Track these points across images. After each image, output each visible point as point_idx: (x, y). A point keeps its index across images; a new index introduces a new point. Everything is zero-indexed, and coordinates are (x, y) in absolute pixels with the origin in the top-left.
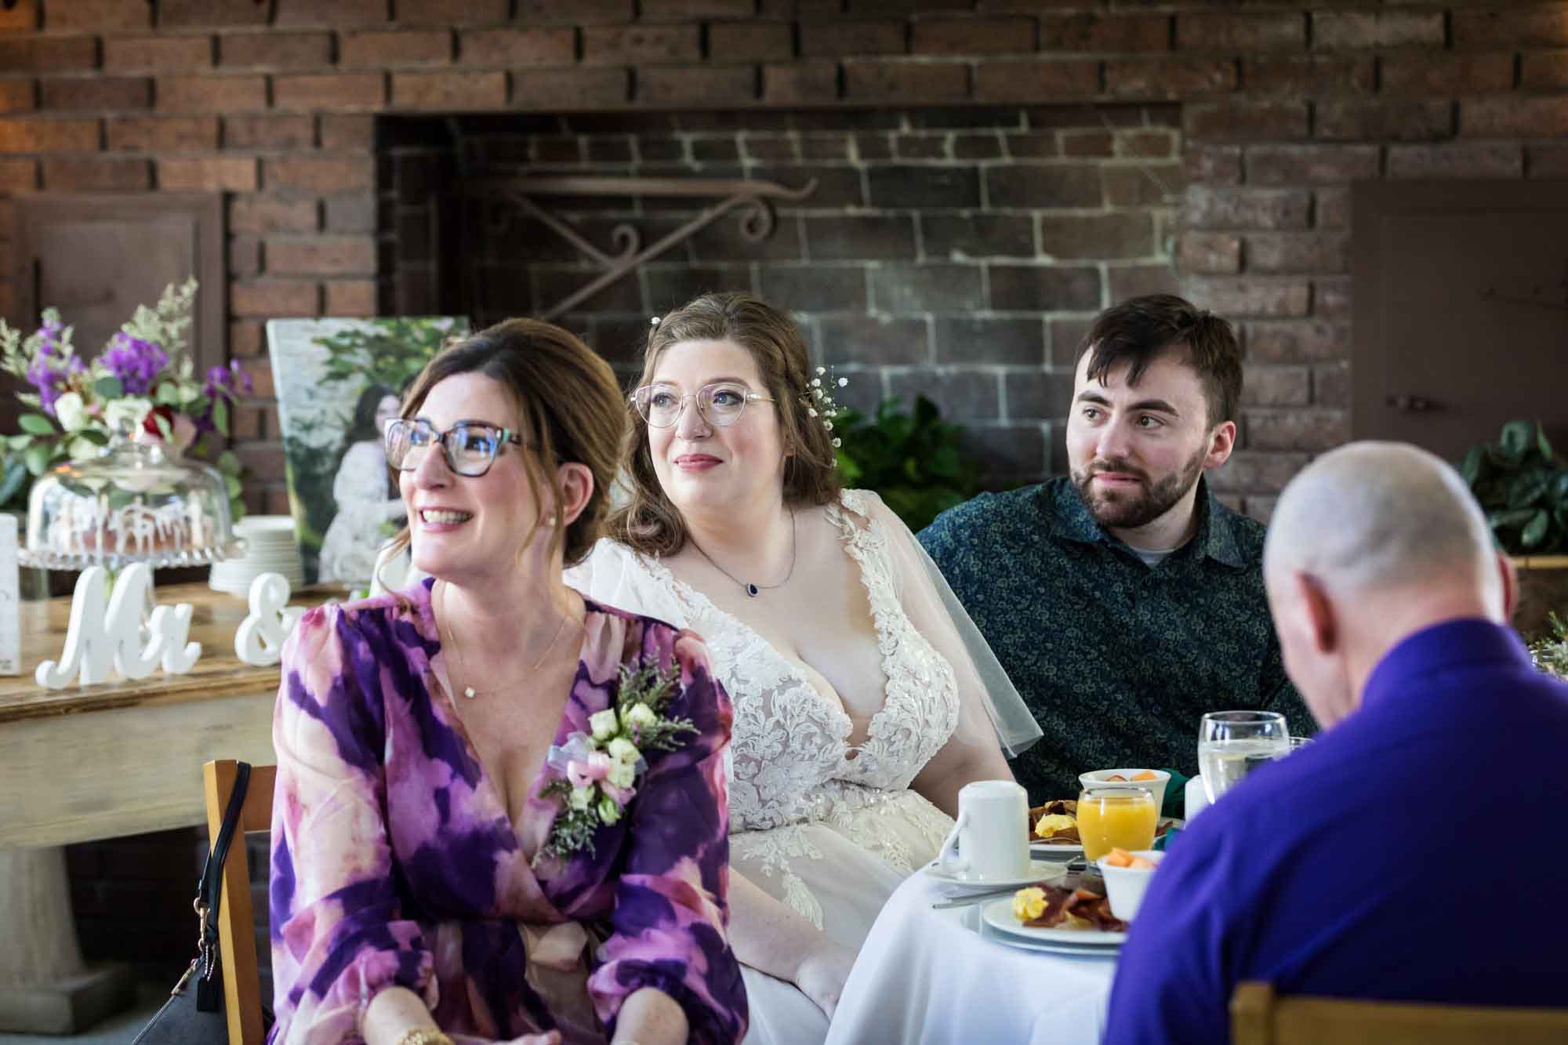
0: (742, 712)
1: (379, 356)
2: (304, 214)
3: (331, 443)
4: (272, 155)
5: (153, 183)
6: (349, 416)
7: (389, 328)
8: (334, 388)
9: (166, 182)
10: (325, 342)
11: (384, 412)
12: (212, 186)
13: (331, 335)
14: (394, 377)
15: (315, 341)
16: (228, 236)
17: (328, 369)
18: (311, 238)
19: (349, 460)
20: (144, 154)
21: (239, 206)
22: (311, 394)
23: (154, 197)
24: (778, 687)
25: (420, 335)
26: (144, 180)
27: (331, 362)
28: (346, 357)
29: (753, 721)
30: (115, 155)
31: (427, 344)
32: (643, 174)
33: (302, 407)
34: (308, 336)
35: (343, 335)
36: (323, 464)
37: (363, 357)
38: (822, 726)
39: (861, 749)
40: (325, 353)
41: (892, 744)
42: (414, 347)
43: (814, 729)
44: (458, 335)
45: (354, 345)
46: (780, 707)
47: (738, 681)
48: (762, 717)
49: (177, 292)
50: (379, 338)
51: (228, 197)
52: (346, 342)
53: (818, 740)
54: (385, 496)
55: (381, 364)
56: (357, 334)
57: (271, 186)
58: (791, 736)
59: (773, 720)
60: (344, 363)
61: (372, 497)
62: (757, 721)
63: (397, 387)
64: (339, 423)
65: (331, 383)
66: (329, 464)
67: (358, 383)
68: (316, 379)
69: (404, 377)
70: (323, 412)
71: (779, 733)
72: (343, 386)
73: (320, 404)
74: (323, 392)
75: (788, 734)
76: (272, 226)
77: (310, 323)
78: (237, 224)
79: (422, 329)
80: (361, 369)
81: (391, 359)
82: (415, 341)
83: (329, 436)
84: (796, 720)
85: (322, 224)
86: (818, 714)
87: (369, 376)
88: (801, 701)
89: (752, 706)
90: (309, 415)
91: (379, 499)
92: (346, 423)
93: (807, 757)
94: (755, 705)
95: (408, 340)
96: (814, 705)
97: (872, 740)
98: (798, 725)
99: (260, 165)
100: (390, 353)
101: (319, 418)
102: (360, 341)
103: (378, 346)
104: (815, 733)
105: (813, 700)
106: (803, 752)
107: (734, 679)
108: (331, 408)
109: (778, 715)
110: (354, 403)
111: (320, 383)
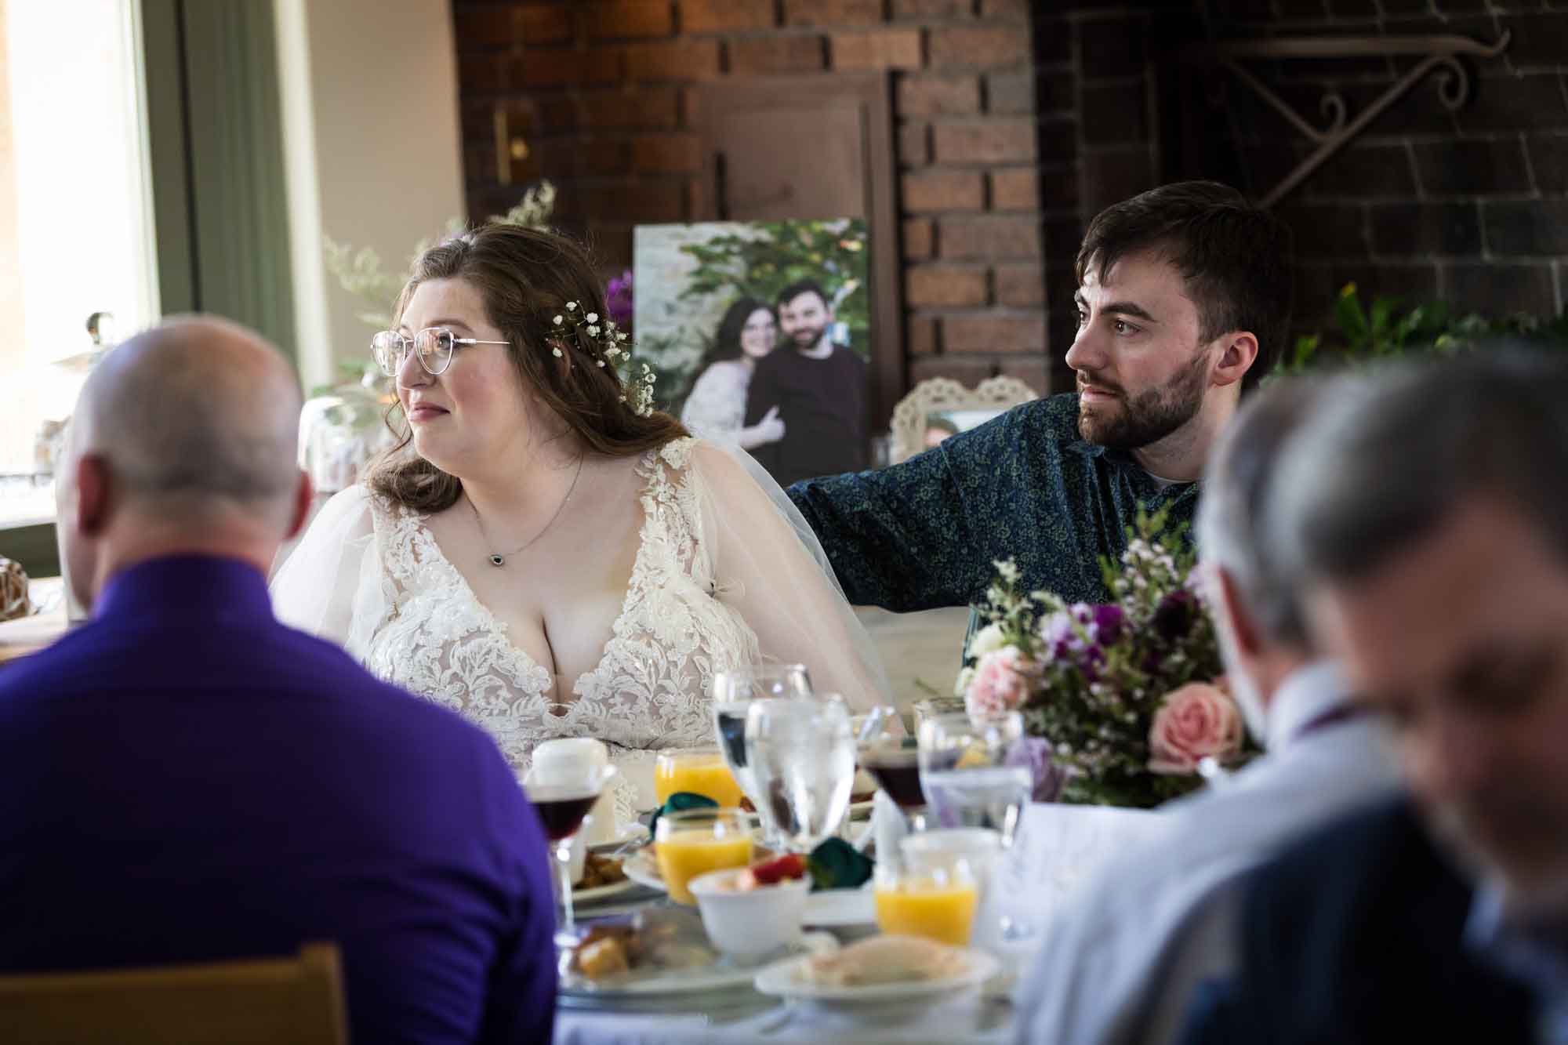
0: (417, 664)
1: (754, 265)
2: (966, 93)
3: (686, 363)
4: (935, 25)
5: (827, 61)
6: (710, 332)
7: (772, 233)
8: (696, 302)
9: (840, 61)
10: (695, 250)
11: (752, 327)
12: (880, 64)
13: (702, 242)
14: (768, 287)
15: (684, 249)
16: (897, 121)
17: (693, 280)
18: (976, 122)
19: (703, 385)
20: (818, 28)
21: (907, 87)
22: (670, 309)
23: (826, 79)
24: (462, 638)
25: (807, 239)
26: (816, 59)
27: (698, 273)
28: (716, 267)
29: (428, 674)
30: (792, 31)
31: (814, 249)
32: (1392, 29)
33: (659, 324)
34: (676, 244)
35: (716, 241)
36: (673, 386)
37: (736, 267)
38: (509, 679)
39: (571, 707)
40: (692, 262)
41: (610, 706)
42: (800, 252)
43: (499, 682)
44: (852, 239)
45: (728, 252)
46: (459, 658)
47: (423, 632)
48: (436, 667)
49: (536, 199)
50: (759, 244)
51: (895, 77)
52: (719, 249)
53: (504, 693)
54: (740, 424)
55: (757, 274)
56: (733, 240)
57: (936, 62)
58: (471, 689)
59: (449, 673)
60: (715, 274)
61: (725, 425)
62: (432, 673)
63: (772, 300)
64: (697, 341)
65: (695, 297)
66: (679, 387)
67: (727, 295)
68: (679, 291)
69: (781, 287)
70: (682, 330)
71: (458, 685)
72: (709, 299)
73: (678, 320)
74: (685, 307)
75: (468, 687)
76: (938, 108)
77: (680, 229)
78: (907, 107)
79: (810, 231)
80: (732, 279)
81: (770, 268)
82: (802, 246)
83: (687, 355)
84: (477, 672)
85: (984, 103)
86: (503, 665)
87: (740, 287)
88: (483, 652)
89: (429, 657)
90: (664, 333)
91: (733, 426)
92: (706, 341)
93: (495, 712)
94: (431, 657)
95: (793, 245)
96: (499, 656)
97: (582, 699)
98: (478, 677)
99: (925, 37)
100: (769, 261)
101: (677, 335)
102: (735, 248)
103: (756, 253)
104: (500, 687)
105: (499, 650)
106: (490, 707)
107: (419, 630)
108: (690, 324)
109: (455, 667)
110: (718, 318)
111: (682, 297)
